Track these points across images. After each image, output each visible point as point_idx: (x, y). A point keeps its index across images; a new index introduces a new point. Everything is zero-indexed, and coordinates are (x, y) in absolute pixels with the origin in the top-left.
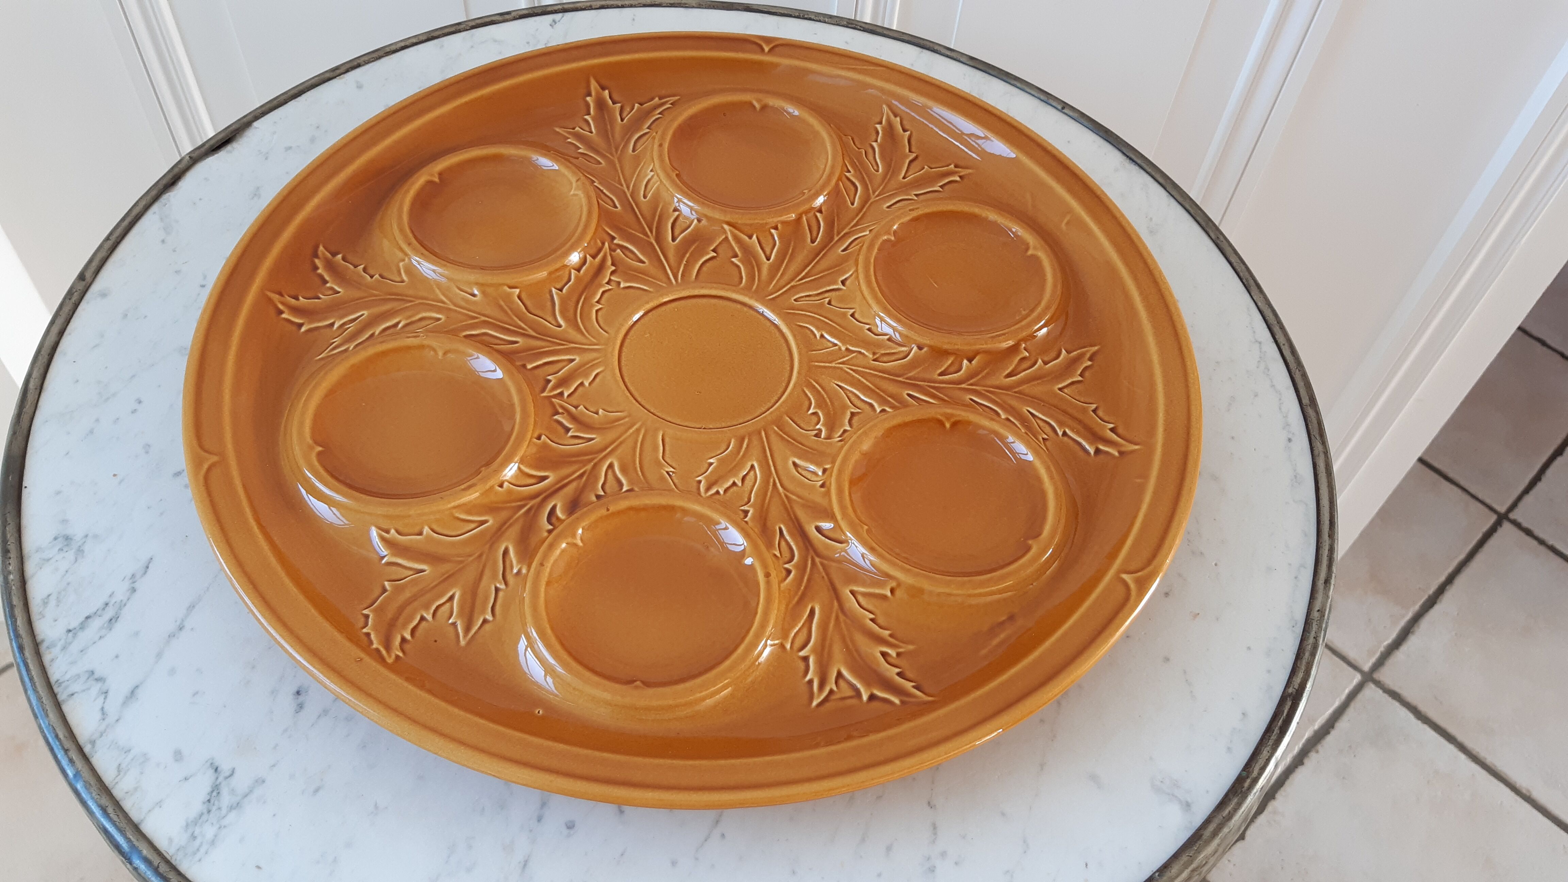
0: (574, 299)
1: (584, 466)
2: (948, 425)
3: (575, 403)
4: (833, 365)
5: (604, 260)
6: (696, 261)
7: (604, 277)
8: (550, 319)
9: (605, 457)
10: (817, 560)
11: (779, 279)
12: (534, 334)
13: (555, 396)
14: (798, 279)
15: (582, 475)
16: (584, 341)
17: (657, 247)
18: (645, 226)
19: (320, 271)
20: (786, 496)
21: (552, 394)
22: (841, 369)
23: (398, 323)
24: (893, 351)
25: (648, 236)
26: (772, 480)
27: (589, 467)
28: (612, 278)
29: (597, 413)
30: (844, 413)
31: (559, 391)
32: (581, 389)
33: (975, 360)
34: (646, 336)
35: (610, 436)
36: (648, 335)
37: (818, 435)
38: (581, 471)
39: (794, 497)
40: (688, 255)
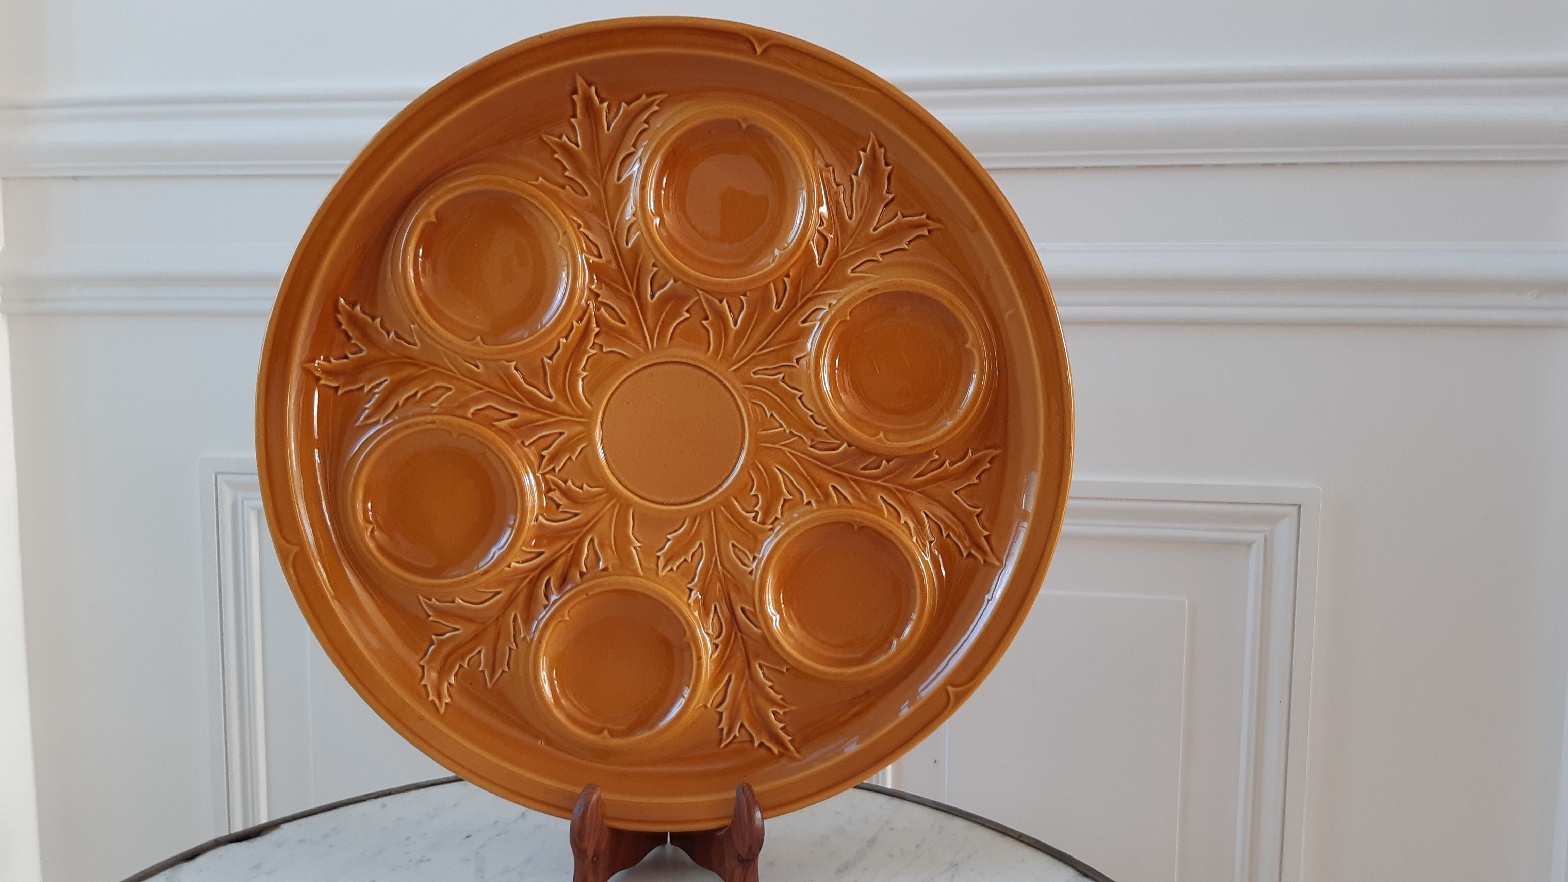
0: (563, 368)
1: (572, 539)
2: (856, 528)
3: (565, 477)
4: (777, 446)
5: (589, 322)
6: (671, 323)
7: (589, 342)
8: (542, 388)
9: (588, 532)
10: (739, 634)
11: (743, 348)
12: (529, 405)
13: (547, 473)
14: (759, 348)
15: (569, 549)
16: (572, 413)
17: (636, 304)
18: (627, 278)
19: (343, 327)
20: (723, 574)
21: (546, 471)
22: (784, 452)
23: (415, 394)
24: (827, 441)
25: (628, 290)
26: (714, 559)
27: (575, 541)
28: (596, 341)
29: (581, 488)
30: (778, 499)
31: (551, 467)
32: (569, 463)
33: (892, 461)
34: (624, 404)
35: (592, 510)
36: (626, 404)
37: (755, 518)
38: (569, 545)
39: (729, 576)
40: (663, 315)
